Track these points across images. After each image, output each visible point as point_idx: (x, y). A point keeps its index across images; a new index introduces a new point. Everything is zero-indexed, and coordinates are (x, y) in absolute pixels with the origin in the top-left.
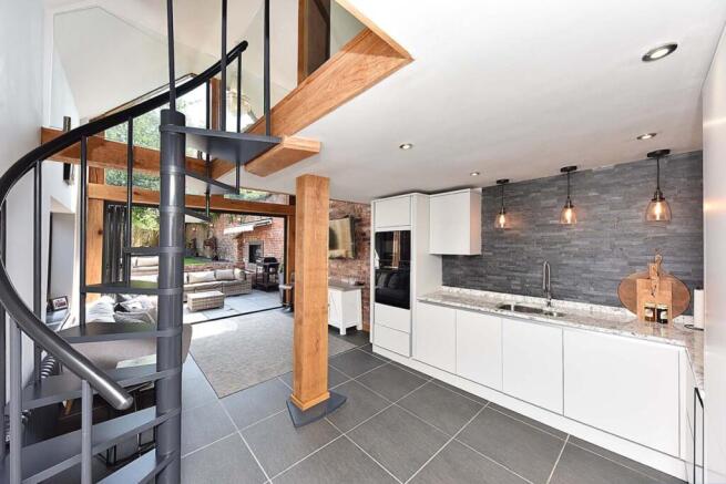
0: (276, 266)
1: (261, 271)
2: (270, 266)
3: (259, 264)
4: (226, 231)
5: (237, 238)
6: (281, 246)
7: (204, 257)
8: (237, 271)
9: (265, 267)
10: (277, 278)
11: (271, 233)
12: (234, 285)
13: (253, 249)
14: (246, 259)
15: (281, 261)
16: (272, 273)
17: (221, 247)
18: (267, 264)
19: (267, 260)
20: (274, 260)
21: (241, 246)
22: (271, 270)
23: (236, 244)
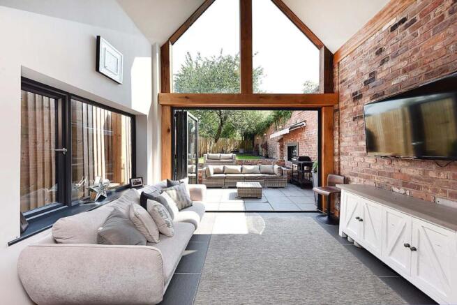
0: (310, 165)
1: (296, 169)
2: (304, 165)
3: (294, 163)
4: (272, 136)
5: (279, 141)
6: (315, 146)
7: (262, 156)
8: (276, 167)
9: (299, 165)
10: (311, 176)
11: (305, 135)
12: (273, 178)
13: (291, 149)
14: (286, 158)
15: (315, 160)
16: (307, 171)
17: (270, 148)
18: (302, 162)
19: (301, 159)
20: (308, 159)
21: (282, 147)
22: (305, 168)
23: (278, 146)
